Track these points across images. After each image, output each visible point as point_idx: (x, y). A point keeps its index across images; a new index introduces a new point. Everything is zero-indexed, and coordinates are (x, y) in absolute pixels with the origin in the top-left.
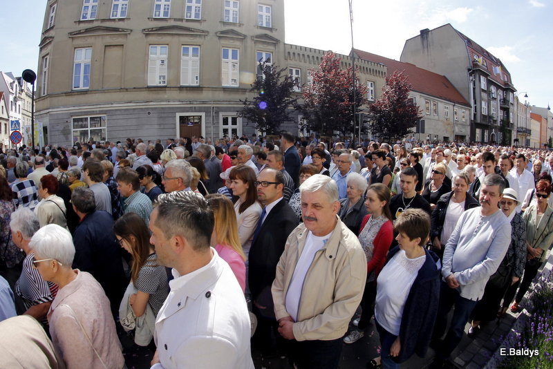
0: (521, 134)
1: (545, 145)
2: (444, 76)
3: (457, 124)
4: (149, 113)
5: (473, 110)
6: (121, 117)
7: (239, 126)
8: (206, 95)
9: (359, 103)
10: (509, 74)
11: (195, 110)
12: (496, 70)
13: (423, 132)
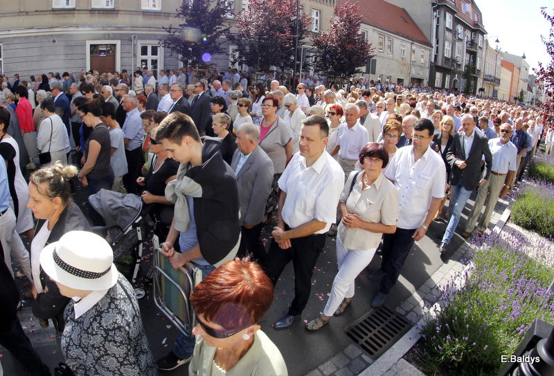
0: (489, 82)
1: (515, 98)
2: (403, 9)
3: (414, 66)
4: (54, 41)
5: (434, 50)
6: (20, 46)
7: (160, 57)
8: (122, 20)
9: (301, 35)
10: (481, 14)
11: (108, 37)
12: (465, 8)
13: (374, 73)
